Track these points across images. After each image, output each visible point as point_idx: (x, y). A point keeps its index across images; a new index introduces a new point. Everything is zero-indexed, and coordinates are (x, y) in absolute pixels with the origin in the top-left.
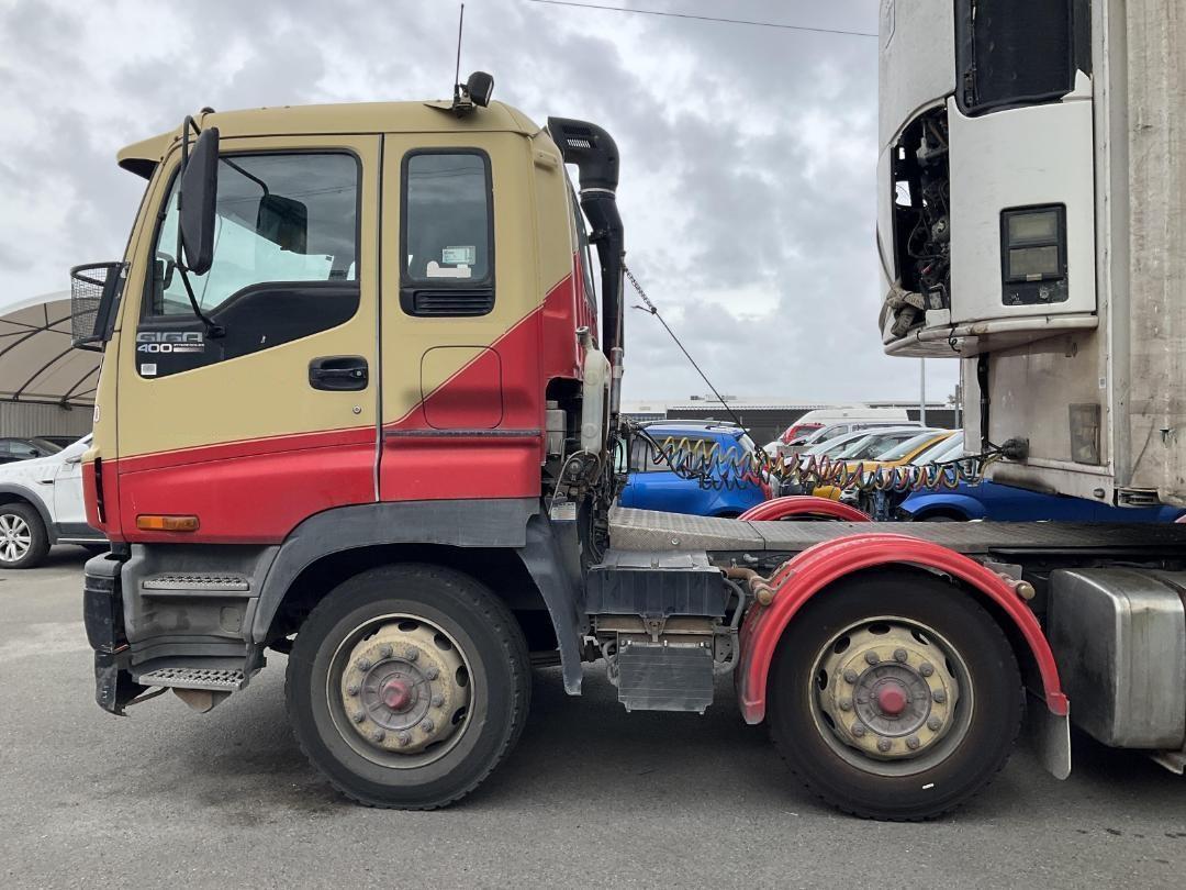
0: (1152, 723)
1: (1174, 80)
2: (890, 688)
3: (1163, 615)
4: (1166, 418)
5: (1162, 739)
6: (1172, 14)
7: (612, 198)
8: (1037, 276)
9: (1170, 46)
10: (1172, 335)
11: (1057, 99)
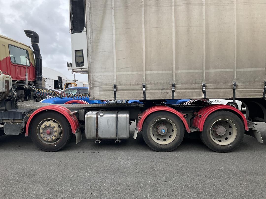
0: (91, 135)
1: (91, 30)
2: (49, 130)
3: (92, 117)
4: (92, 86)
5: (93, 137)
6: (90, 18)
7: (38, 45)
8: (80, 62)
9: (90, 24)
10: (92, 72)
11: (81, 32)
